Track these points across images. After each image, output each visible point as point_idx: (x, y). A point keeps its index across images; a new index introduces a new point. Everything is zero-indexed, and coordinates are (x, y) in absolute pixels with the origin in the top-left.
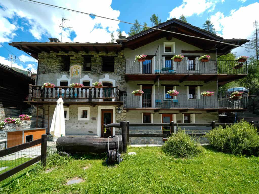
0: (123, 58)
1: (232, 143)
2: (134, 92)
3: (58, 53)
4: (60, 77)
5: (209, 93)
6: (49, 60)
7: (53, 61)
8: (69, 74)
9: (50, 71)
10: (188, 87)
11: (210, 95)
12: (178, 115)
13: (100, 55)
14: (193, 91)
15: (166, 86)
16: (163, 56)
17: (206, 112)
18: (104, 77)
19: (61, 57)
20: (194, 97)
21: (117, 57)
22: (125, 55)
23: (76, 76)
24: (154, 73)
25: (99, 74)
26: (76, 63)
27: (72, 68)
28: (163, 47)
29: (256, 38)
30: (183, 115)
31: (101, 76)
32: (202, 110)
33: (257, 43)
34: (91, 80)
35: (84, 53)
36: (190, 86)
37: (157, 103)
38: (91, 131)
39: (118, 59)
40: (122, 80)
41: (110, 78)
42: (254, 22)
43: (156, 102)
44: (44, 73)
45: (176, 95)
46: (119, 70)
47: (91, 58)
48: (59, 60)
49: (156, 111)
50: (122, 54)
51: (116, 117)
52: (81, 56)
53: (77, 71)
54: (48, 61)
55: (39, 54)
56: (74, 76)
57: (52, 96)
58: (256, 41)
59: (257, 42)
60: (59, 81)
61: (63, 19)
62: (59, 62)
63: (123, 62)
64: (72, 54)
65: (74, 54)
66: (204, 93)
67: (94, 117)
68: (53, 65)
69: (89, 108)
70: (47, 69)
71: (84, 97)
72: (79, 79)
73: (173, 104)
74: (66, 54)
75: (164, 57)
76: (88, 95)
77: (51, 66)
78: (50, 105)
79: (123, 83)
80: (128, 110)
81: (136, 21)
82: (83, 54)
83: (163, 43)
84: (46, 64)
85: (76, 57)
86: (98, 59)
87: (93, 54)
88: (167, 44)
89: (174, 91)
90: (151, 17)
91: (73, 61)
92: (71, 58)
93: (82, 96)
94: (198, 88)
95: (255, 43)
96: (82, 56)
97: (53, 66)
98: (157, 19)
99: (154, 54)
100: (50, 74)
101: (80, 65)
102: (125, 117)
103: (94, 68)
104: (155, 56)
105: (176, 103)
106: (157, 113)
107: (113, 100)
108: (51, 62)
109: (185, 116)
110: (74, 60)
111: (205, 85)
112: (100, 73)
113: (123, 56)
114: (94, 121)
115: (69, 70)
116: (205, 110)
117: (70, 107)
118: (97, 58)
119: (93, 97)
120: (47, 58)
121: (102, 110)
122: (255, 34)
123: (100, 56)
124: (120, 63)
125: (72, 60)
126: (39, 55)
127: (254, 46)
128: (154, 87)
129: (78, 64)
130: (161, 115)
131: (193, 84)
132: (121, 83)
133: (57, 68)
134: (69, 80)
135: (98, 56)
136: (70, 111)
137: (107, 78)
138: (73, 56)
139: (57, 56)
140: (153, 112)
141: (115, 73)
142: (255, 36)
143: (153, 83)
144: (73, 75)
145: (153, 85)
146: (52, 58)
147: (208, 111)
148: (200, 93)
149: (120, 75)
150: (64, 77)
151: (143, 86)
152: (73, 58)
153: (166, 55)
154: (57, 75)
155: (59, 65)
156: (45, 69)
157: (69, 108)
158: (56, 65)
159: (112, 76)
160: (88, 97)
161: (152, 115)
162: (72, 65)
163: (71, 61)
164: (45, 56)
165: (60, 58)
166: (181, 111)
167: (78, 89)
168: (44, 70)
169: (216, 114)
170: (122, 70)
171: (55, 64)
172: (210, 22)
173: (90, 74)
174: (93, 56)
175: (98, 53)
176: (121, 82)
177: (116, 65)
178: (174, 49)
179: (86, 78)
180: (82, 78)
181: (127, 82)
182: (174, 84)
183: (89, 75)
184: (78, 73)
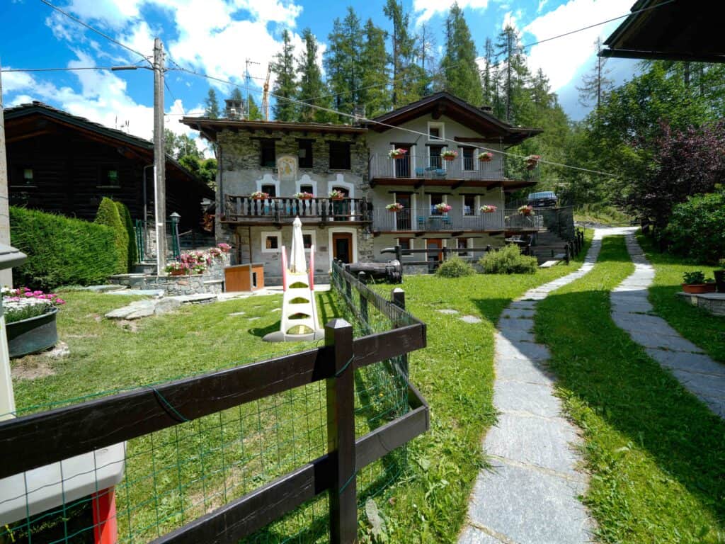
0: (365, 145)
1: (499, 265)
2: (389, 206)
3: (253, 133)
4: (261, 177)
5: (489, 207)
6: (239, 146)
7: (245, 148)
8: (275, 171)
9: (242, 167)
10: (464, 197)
11: (491, 211)
12: (449, 240)
13: (327, 139)
14: (470, 202)
15: (433, 194)
16: (427, 145)
17: (487, 234)
18: (336, 179)
19: (258, 141)
20: (472, 213)
21: (354, 143)
22: (367, 142)
23: (286, 176)
24: (414, 176)
25: (327, 173)
26: (287, 153)
27: (280, 162)
28: (427, 129)
29: (597, 78)
30: (457, 240)
31: (331, 176)
32: (482, 232)
33: (599, 88)
34: (314, 184)
35: (300, 136)
36: (466, 195)
37: (420, 222)
38: (320, 268)
39: (357, 148)
40: (365, 184)
41: (345, 180)
42: (596, 40)
43: (417, 221)
44: (230, 169)
45: (446, 210)
46: (358, 167)
47: (311, 145)
48: (256, 146)
49: (418, 234)
50: (363, 139)
51: (358, 246)
52: (294, 140)
53: (288, 167)
54: (236, 148)
55: (217, 133)
56: (284, 176)
57: (263, 213)
58: (598, 83)
59: (599, 86)
60: (259, 184)
61: (247, 62)
62: (257, 150)
63: (365, 153)
64: (280, 137)
65: (283, 136)
66: (485, 207)
67: (324, 245)
68: (245, 155)
69: (314, 231)
70: (236, 162)
71: (314, 213)
72: (294, 181)
73: (443, 224)
74: (268, 136)
75: (429, 148)
76: (320, 211)
77: (241, 158)
78: (252, 227)
79: (367, 189)
80: (376, 234)
81: (351, 10)
82: (297, 137)
83: (426, 124)
84: (233, 154)
85: (286, 142)
86: (323, 146)
87: (314, 138)
88: (433, 124)
89: (444, 205)
90: (386, 5)
91: (282, 150)
92: (277, 143)
93: (311, 213)
94: (478, 199)
95: (595, 87)
96: (297, 140)
97: (246, 158)
98: (400, 11)
99: (414, 142)
100: (242, 171)
101: (293, 155)
102: (372, 245)
103: (317, 163)
104: (415, 144)
105: (447, 222)
106: (419, 238)
107: (352, 219)
108: (241, 150)
109: (459, 241)
110: (283, 147)
111: (487, 194)
112: (329, 171)
113: (364, 142)
114: (324, 253)
115: (274, 165)
116: (486, 232)
117: (282, 230)
118: (321, 144)
119: (327, 214)
120: (234, 141)
121: (334, 234)
122: (597, 68)
123: (326, 142)
124: (360, 155)
125: (279, 146)
126: (218, 136)
127: (594, 94)
128: (414, 197)
129: (290, 154)
130: (426, 240)
131: (471, 192)
132: (364, 190)
133: (253, 161)
134: (277, 184)
135: (324, 142)
136: (283, 238)
137: (340, 179)
138: (280, 139)
139: (252, 138)
140: (413, 236)
141: (352, 172)
142: (597, 72)
143: (413, 190)
144: (282, 173)
145: (412, 193)
146: (242, 142)
147: (492, 234)
148: (481, 207)
149: (361, 175)
150: (268, 178)
151: (398, 193)
152: (281, 143)
153: (431, 143)
154: (254, 173)
155: (255, 156)
156: (231, 162)
157: (282, 232)
158: (251, 155)
159: (348, 176)
160: (320, 214)
161: (412, 241)
162: (280, 157)
163: (277, 149)
164: (229, 138)
165: (256, 142)
166: (454, 234)
167: (304, 202)
168: (229, 164)
169: (501, 238)
170: (364, 167)
171: (249, 153)
172: (513, 30)
173: (311, 173)
174: (315, 141)
175: (323, 136)
176: (362, 187)
177: (354, 158)
178: (443, 132)
179: (306, 179)
180: (298, 179)
181: (372, 187)
182: (443, 191)
183: (310, 175)
184: (291, 170)
